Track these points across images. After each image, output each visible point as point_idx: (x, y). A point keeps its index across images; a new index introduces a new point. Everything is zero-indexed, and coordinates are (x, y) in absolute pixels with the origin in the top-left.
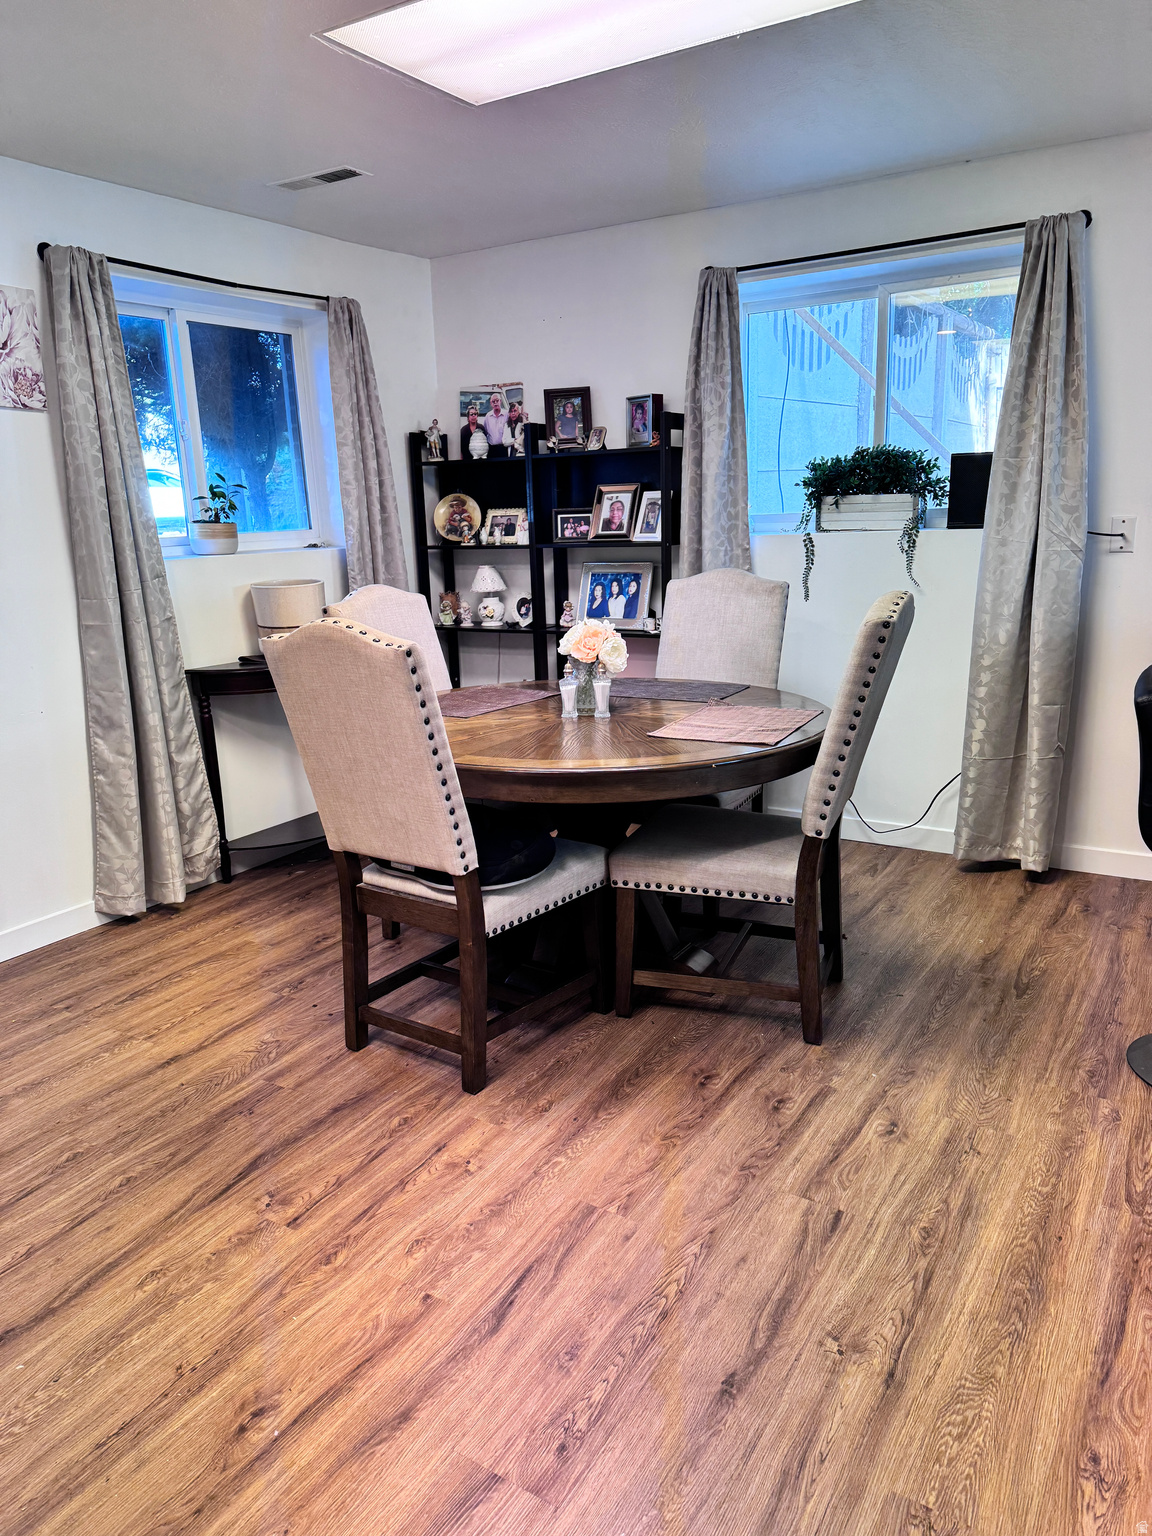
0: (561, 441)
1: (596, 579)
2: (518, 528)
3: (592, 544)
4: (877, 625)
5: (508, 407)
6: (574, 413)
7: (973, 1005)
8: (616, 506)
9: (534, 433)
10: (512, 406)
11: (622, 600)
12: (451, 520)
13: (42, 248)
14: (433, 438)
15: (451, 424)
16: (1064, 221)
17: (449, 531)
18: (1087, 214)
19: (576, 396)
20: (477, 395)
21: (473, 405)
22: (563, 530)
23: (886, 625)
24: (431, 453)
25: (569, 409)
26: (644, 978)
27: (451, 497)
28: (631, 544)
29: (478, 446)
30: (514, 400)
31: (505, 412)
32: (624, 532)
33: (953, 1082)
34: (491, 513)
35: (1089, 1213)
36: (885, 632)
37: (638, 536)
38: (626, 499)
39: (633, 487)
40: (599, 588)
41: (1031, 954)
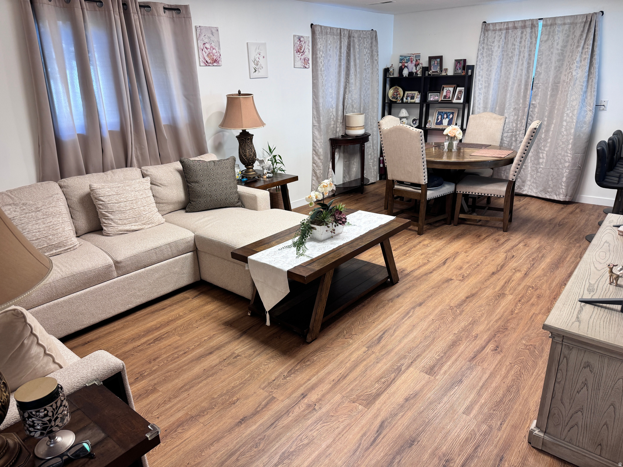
0: (433, 72)
1: (439, 113)
2: (415, 97)
3: (440, 103)
4: (533, 129)
5: (415, 61)
6: (437, 63)
7: (547, 227)
8: (448, 92)
9: (425, 69)
10: (417, 60)
11: (447, 120)
12: (393, 94)
13: (312, 25)
14: (391, 70)
15: (396, 65)
16: (595, 15)
17: (393, 98)
18: (602, 12)
19: (438, 58)
20: (405, 57)
21: (404, 60)
22: (430, 98)
23: (535, 129)
24: (390, 74)
25: (436, 62)
26: (462, 216)
27: (394, 87)
28: (452, 103)
29: (405, 73)
30: (417, 59)
31: (414, 62)
32: (450, 99)
33: (541, 239)
34: (406, 93)
35: (571, 258)
36: (535, 131)
37: (455, 101)
38: (451, 89)
39: (454, 86)
40: (440, 116)
41: (564, 219)
